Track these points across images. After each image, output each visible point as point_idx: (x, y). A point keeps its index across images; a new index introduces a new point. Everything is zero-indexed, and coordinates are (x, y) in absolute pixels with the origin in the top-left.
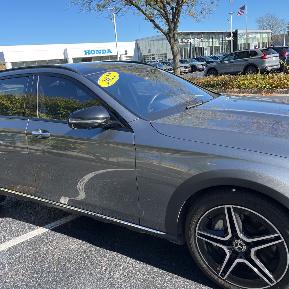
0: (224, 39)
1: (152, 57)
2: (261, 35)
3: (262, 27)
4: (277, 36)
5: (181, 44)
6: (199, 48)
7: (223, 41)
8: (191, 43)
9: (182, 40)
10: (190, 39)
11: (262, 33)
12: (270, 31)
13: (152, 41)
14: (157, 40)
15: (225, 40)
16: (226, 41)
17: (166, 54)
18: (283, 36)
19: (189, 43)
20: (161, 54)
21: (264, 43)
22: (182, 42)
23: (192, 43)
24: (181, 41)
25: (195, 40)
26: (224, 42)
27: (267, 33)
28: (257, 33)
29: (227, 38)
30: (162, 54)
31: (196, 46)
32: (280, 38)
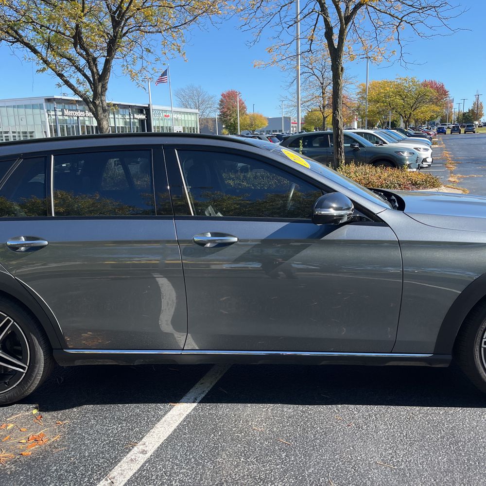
0: (132, 117)
1: (6, 137)
2: (186, 116)
3: (183, 104)
4: (207, 120)
5: (61, 118)
6: (92, 127)
7: (130, 119)
8: (78, 117)
9: (62, 111)
10: (77, 110)
11: (187, 113)
12: (197, 111)
13: (4, 107)
14: (14, 107)
15: (134, 118)
16: (136, 120)
17: (33, 132)
18: (214, 120)
19: (76, 118)
20: (22, 132)
21: (190, 128)
22: (63, 115)
23: (81, 118)
24: (61, 113)
25: (85, 113)
26: (132, 120)
27: (193, 114)
28: (180, 113)
29: (136, 116)
30: (26, 133)
31: (87, 123)
32: (210, 122)
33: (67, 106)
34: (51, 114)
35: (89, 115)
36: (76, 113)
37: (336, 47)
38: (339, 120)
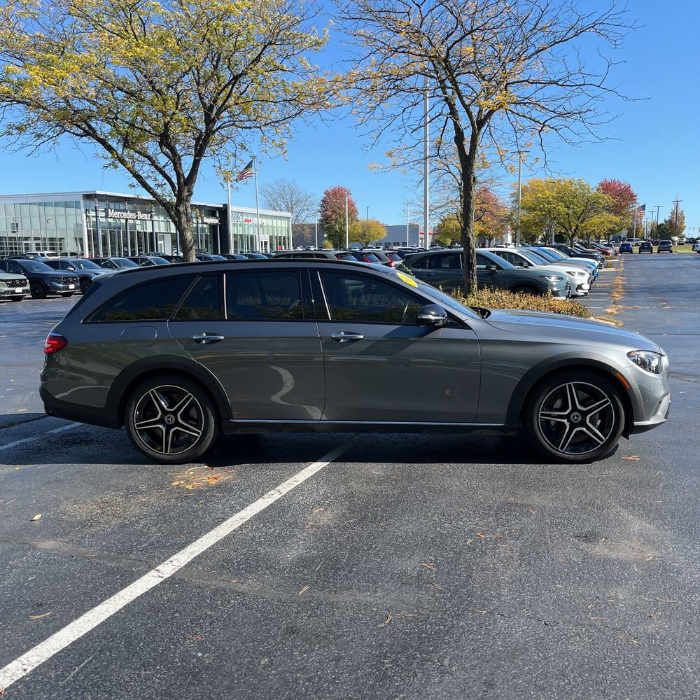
0: (200, 221)
1: (26, 244)
2: (275, 221)
3: (271, 205)
4: (302, 226)
5: (103, 220)
6: (145, 233)
7: (198, 223)
8: (127, 220)
9: (106, 211)
10: (125, 211)
11: (276, 217)
12: (289, 215)
13: (26, 204)
14: (40, 204)
15: (203, 223)
16: (205, 226)
17: (62, 238)
18: (312, 227)
19: (124, 221)
20: (49, 238)
21: (280, 237)
22: (107, 216)
23: (130, 222)
24: (104, 215)
25: (137, 214)
26: (200, 226)
27: (284, 218)
28: (267, 216)
29: (206, 220)
30: (52, 239)
31: (139, 228)
32: (307, 230)
33: (112, 205)
34: (91, 215)
35: (141, 217)
36: (125, 214)
37: (468, 154)
38: (471, 238)
